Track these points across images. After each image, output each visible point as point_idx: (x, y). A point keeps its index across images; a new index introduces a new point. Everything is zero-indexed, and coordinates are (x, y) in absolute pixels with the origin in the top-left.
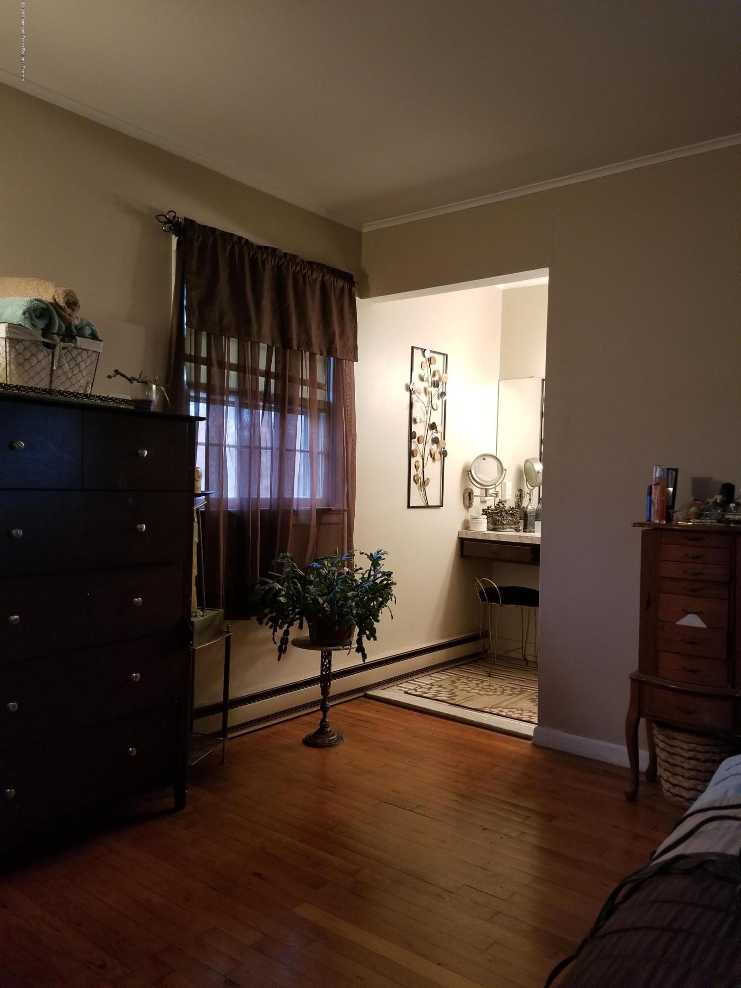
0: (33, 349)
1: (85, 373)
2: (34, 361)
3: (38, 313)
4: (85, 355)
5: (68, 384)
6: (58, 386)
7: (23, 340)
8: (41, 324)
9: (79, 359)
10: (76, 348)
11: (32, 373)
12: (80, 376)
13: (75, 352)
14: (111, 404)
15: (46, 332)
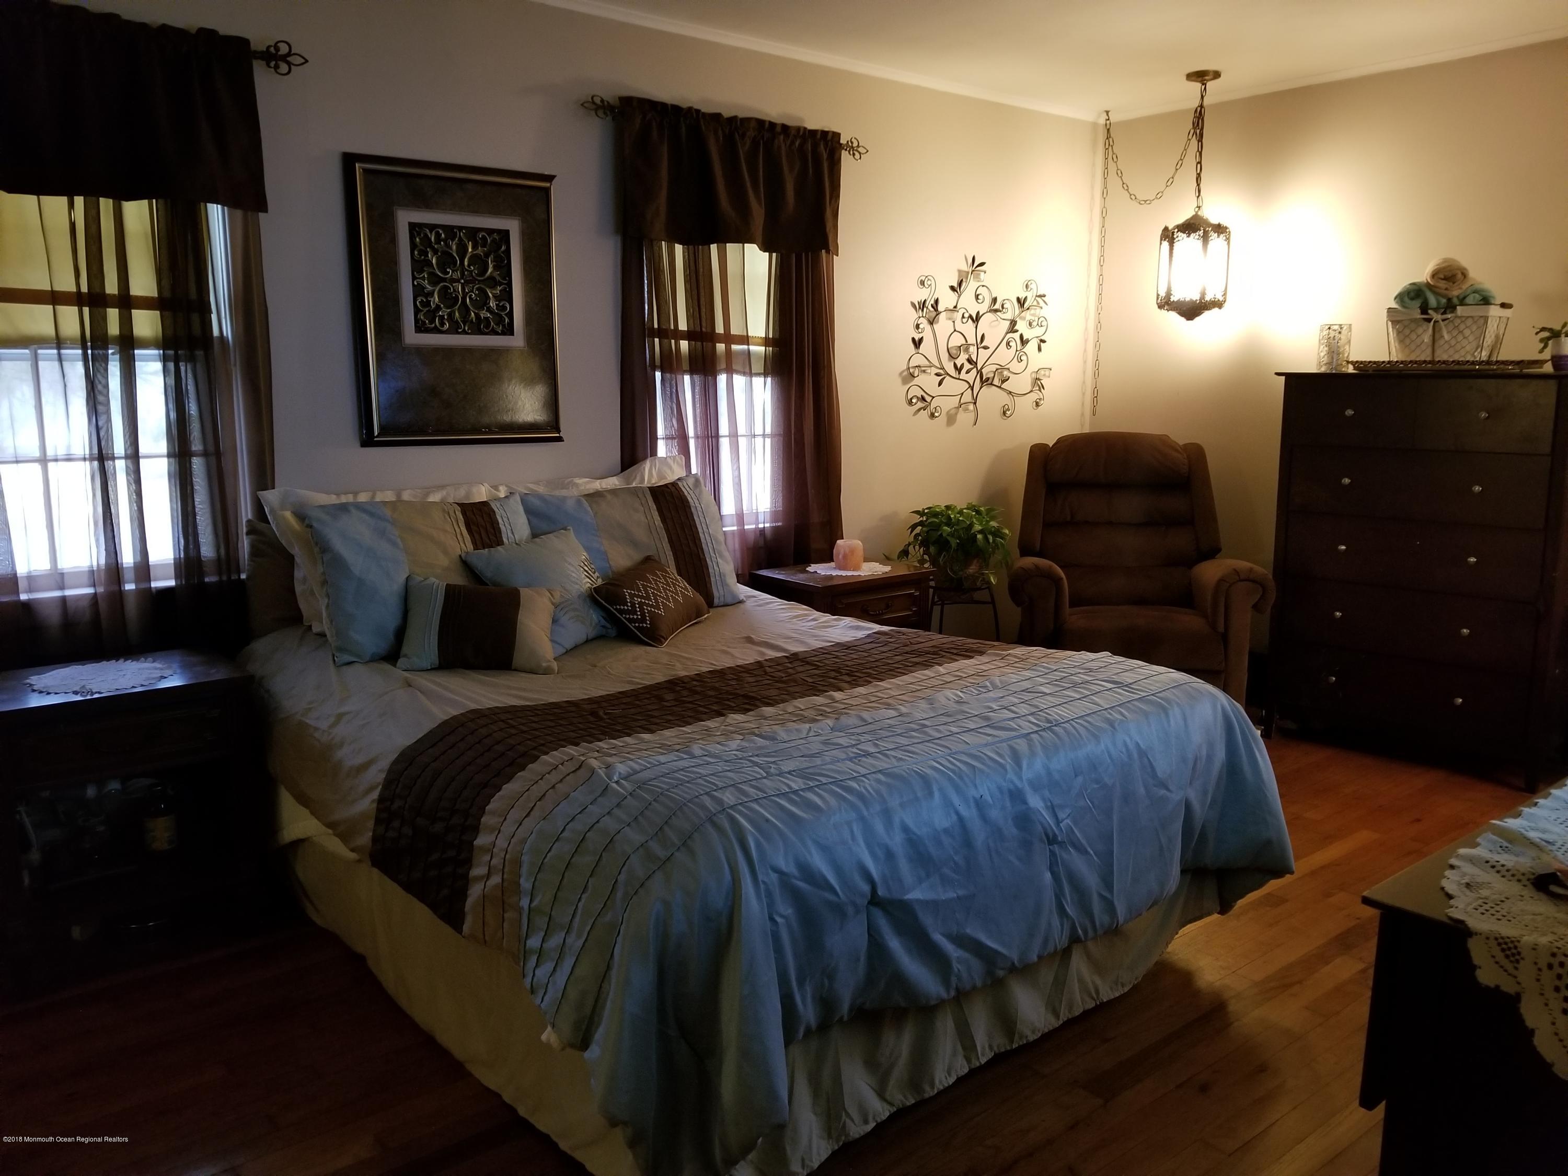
0: (1413, 326)
1: (1471, 338)
2: (1413, 336)
3: (1412, 294)
4: (1469, 322)
5: (1451, 351)
6: (1442, 355)
7: (1402, 320)
8: (1417, 304)
9: (1462, 327)
10: (1457, 317)
11: (1413, 346)
12: (1465, 342)
13: (1458, 321)
14: (1466, 367)
15: (1424, 309)
